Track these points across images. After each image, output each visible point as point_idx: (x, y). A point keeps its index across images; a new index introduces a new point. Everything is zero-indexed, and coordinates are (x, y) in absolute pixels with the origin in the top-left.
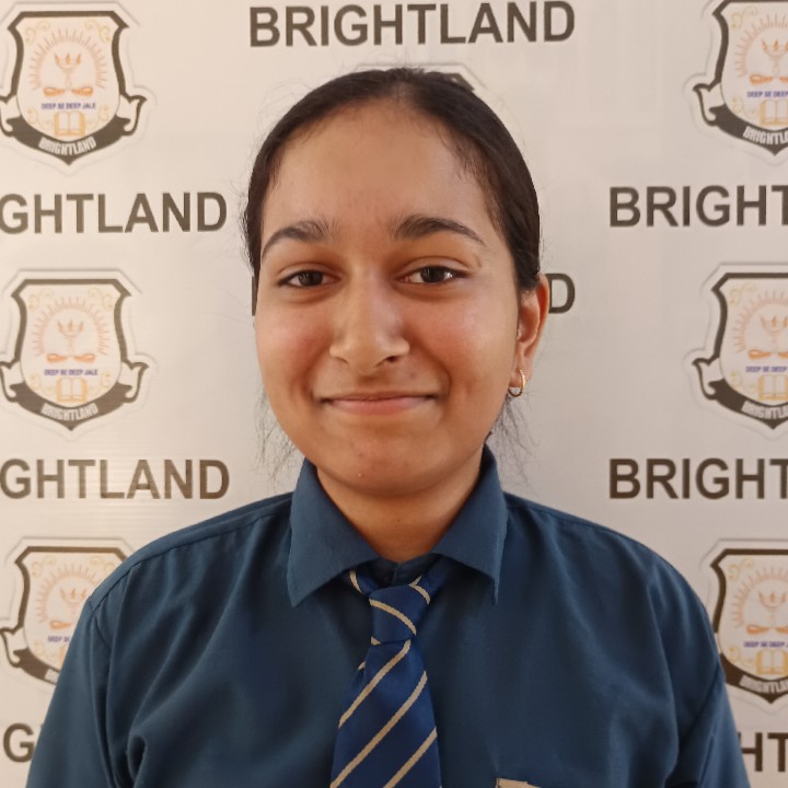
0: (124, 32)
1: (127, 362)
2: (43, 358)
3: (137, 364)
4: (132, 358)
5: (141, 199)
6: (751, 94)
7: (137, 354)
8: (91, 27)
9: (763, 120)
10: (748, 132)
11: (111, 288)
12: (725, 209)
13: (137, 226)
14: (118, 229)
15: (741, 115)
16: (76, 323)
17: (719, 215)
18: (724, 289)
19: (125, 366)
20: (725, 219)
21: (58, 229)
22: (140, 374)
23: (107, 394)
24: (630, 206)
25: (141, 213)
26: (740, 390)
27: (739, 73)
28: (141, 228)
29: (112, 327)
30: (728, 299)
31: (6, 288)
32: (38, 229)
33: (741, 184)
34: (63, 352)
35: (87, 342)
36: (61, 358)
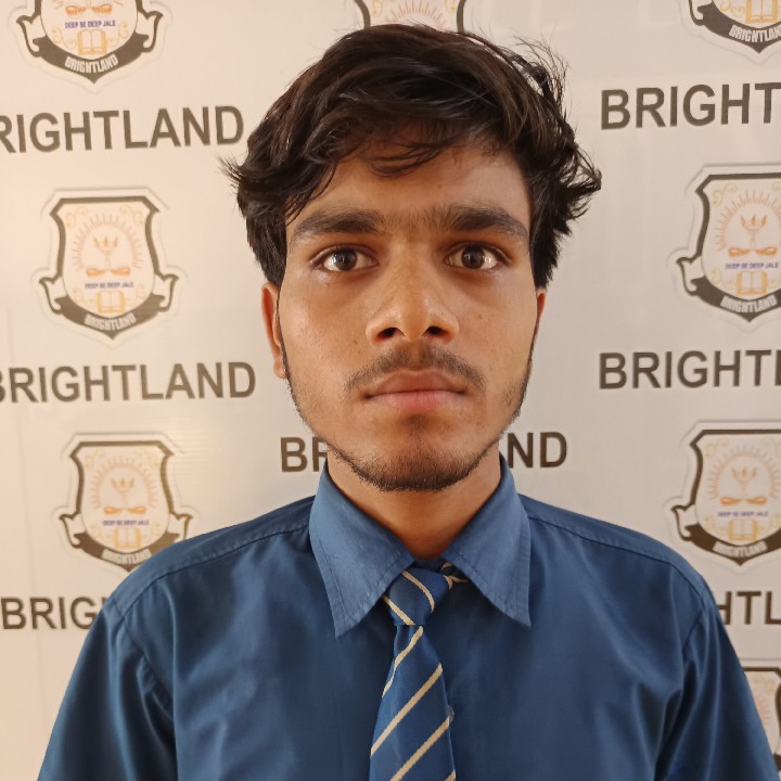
0: (156, 217)
1: (174, 513)
2: (100, 511)
3: (183, 515)
4: (178, 510)
5: (178, 369)
6: (729, 266)
7: (183, 506)
8: (125, 212)
9: (739, 291)
10: (726, 301)
11: (155, 450)
12: (703, 372)
13: (176, 393)
14: (159, 396)
15: (719, 286)
16: (127, 480)
17: (698, 377)
18: (700, 444)
19: (172, 517)
20: (703, 381)
21: (107, 397)
22: (186, 524)
23: (159, 541)
24: (618, 370)
25: (179, 381)
26: (712, 532)
27: (719, 246)
28: (180, 395)
29: (159, 484)
30: (704, 453)
31: (63, 450)
32: (88, 397)
33: (718, 349)
34: (118, 505)
35: (138, 497)
36: (116, 511)
